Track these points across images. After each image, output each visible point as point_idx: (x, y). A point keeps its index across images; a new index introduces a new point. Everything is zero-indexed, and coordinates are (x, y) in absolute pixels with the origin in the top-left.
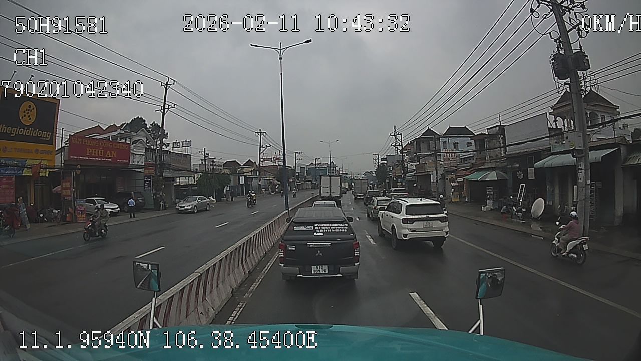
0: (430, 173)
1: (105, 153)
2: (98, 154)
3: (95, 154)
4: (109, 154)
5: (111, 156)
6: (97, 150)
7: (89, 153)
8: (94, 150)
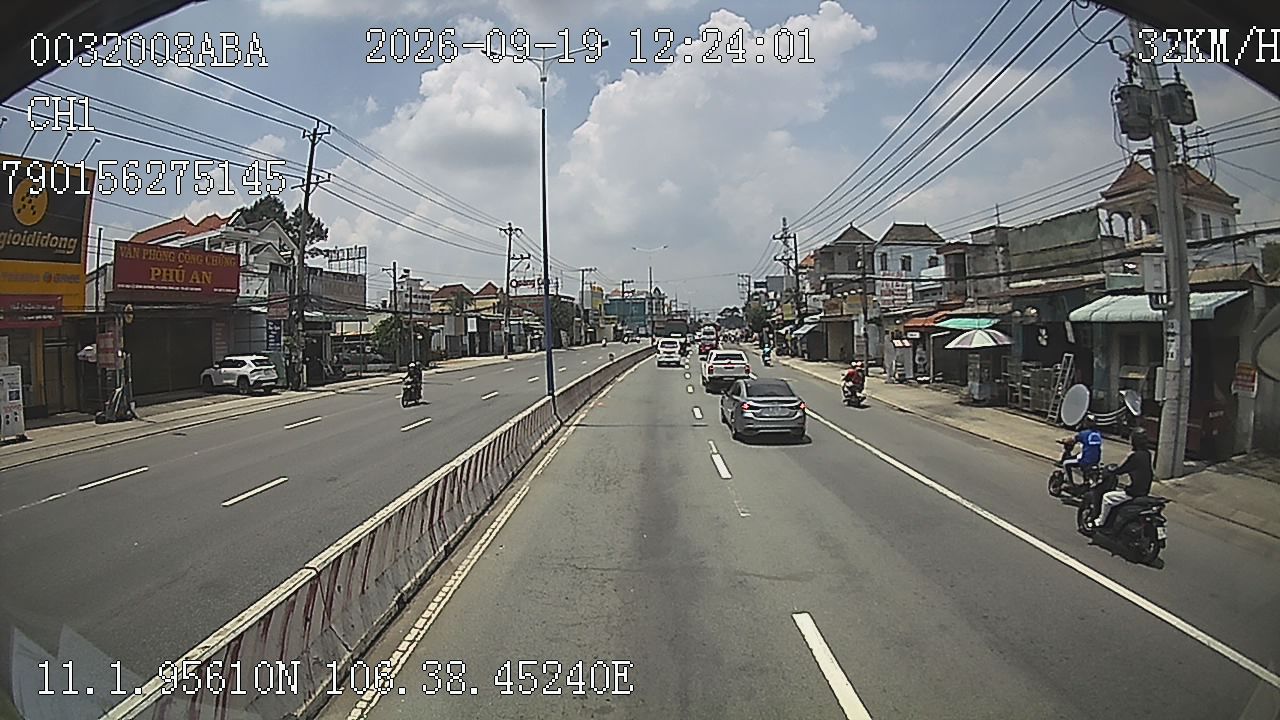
0: (854, 318)
1: (189, 275)
2: (174, 278)
3: (168, 277)
4: (197, 278)
5: (201, 280)
6: (171, 271)
7: (156, 277)
8: (165, 270)
